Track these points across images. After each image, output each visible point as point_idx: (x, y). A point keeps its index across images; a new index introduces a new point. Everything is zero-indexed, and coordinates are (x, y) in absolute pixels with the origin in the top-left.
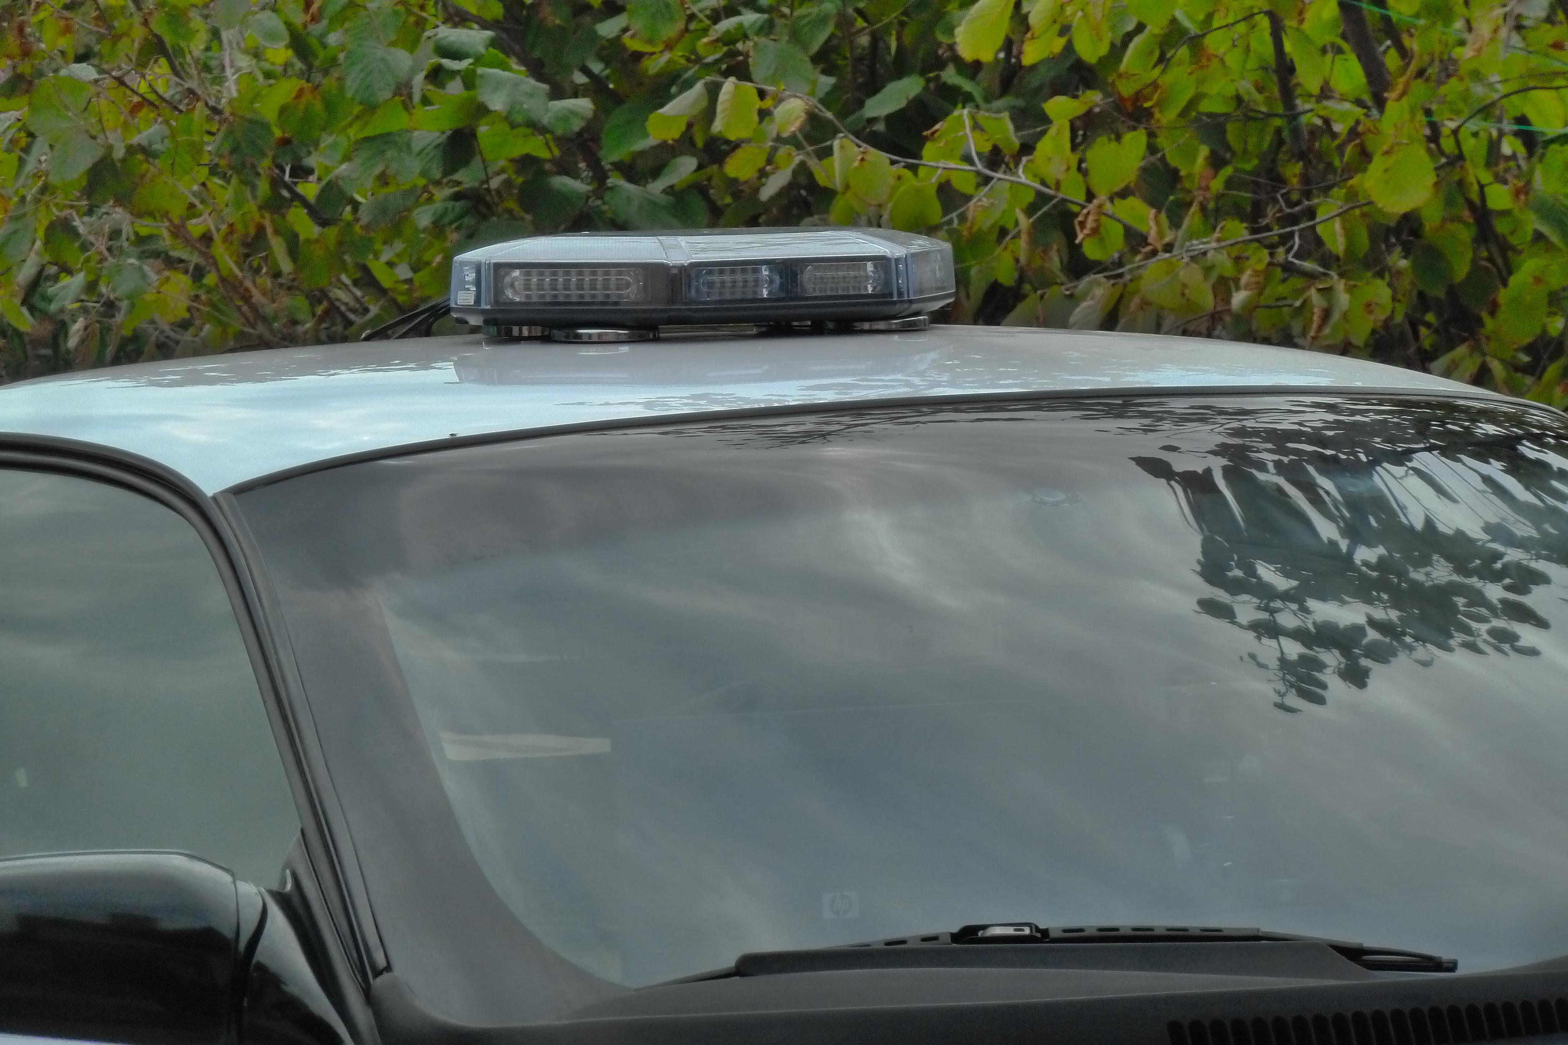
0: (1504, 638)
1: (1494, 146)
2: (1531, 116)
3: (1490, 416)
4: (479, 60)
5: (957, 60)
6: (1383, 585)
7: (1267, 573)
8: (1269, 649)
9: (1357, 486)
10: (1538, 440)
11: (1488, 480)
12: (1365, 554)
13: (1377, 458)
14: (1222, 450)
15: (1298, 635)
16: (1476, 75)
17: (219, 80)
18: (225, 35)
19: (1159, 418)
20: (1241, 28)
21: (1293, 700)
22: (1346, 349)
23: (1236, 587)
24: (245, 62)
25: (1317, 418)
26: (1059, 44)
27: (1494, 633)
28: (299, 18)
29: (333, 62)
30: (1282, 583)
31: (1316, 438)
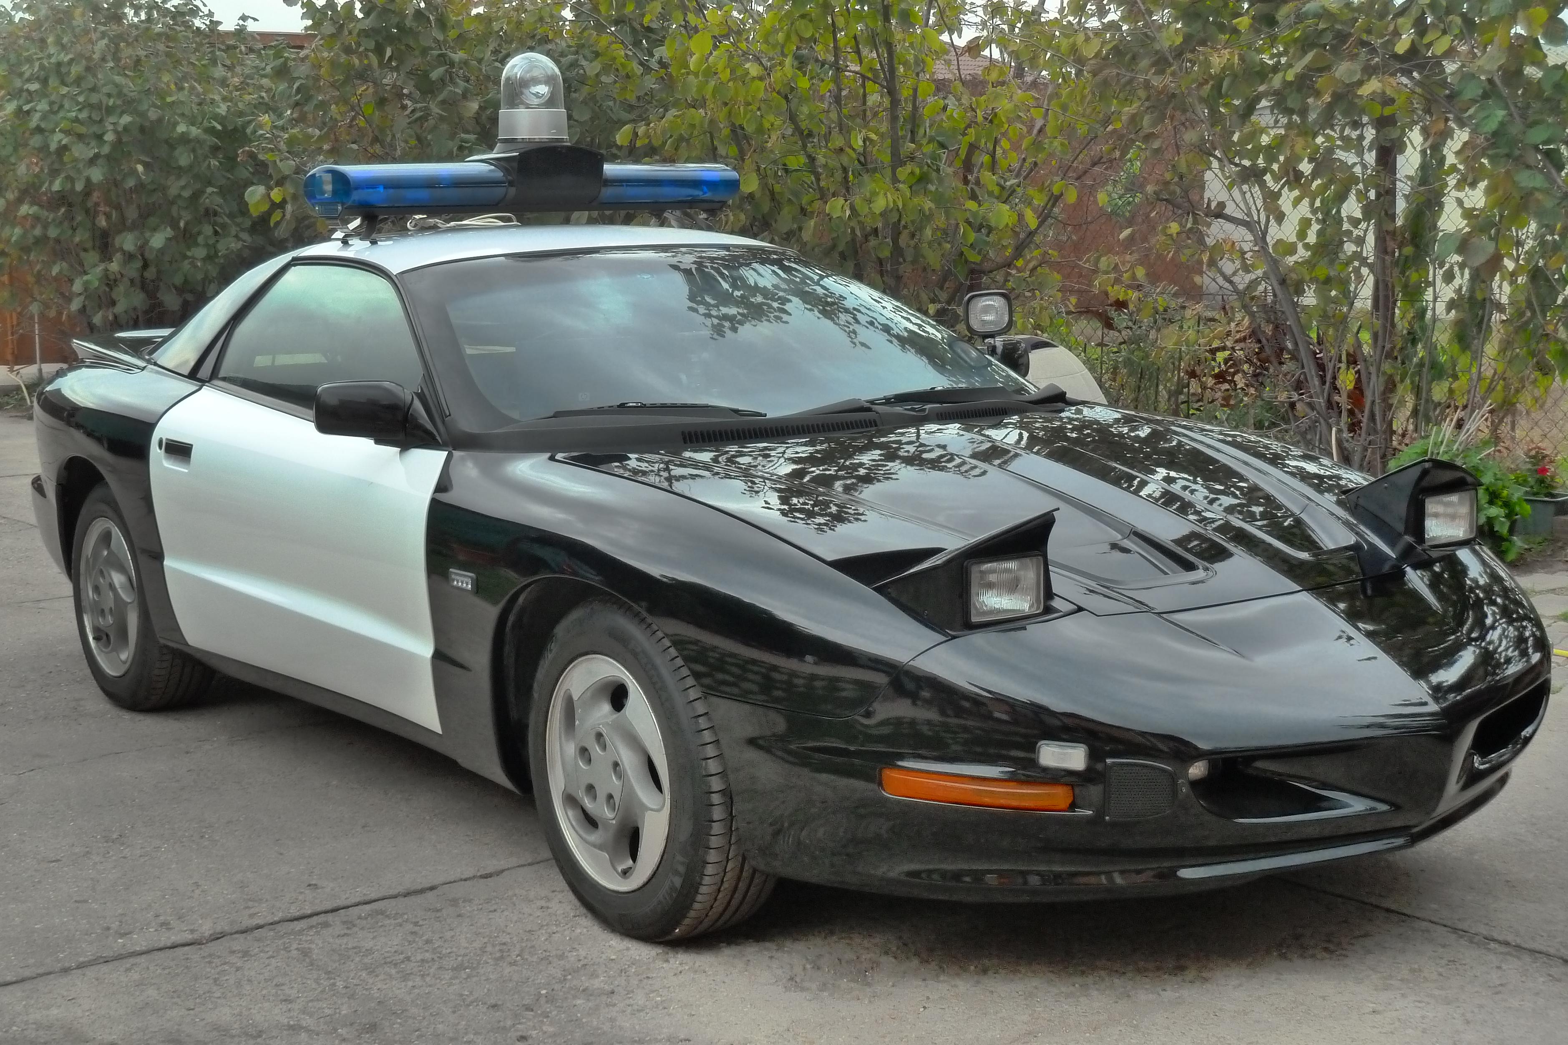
0: (778, 318)
1: (776, 173)
2: (787, 162)
3: (775, 253)
4: (474, 144)
5: (617, 146)
6: (742, 302)
7: (708, 299)
8: (708, 322)
9: (735, 273)
10: (789, 260)
11: (773, 271)
12: (737, 293)
13: (741, 265)
14: (695, 263)
15: (717, 317)
16: (772, 151)
17: (395, 150)
18: (398, 136)
19: (677, 253)
20: (702, 137)
21: (715, 336)
22: (732, 232)
23: (698, 303)
24: (403, 144)
25: (723, 253)
26: (647, 141)
27: (775, 316)
28: (419, 131)
29: (429, 145)
30: (712, 302)
31: (722, 259)
